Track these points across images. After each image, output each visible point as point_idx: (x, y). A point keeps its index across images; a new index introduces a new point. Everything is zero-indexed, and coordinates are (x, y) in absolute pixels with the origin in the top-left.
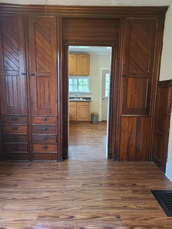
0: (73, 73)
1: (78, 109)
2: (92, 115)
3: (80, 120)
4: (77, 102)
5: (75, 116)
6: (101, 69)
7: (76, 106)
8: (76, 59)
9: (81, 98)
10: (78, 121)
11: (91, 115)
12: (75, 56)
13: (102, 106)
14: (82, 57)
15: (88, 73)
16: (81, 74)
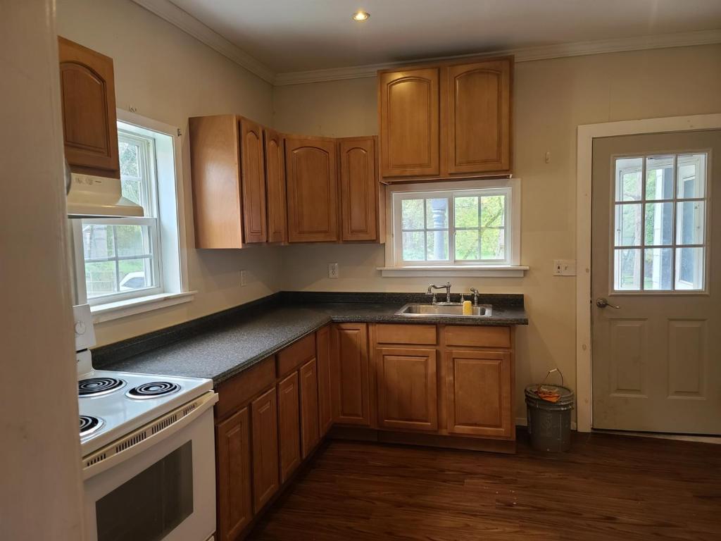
0: (421, 166)
1: (445, 364)
2: (535, 403)
3: (460, 429)
4: (437, 324)
5: (432, 408)
6: (586, 134)
7: (432, 350)
8: (434, 89)
9: (467, 298)
10: (444, 432)
11: (528, 399)
12: (428, 74)
13: (592, 342)
14: (469, 74)
15: (505, 160)
16: (465, 168)
